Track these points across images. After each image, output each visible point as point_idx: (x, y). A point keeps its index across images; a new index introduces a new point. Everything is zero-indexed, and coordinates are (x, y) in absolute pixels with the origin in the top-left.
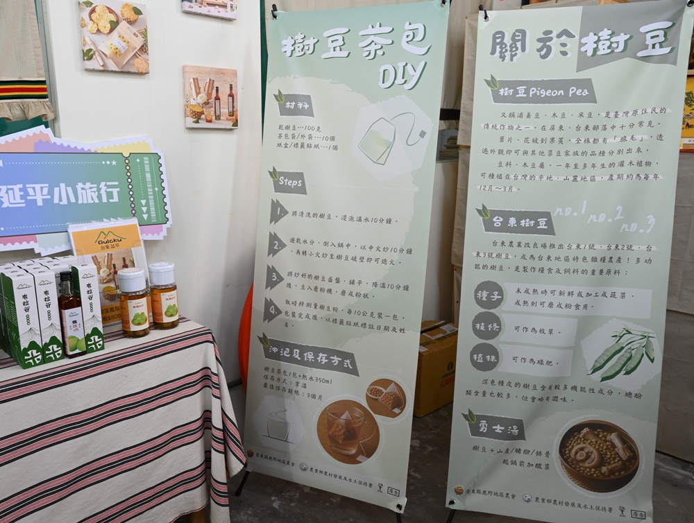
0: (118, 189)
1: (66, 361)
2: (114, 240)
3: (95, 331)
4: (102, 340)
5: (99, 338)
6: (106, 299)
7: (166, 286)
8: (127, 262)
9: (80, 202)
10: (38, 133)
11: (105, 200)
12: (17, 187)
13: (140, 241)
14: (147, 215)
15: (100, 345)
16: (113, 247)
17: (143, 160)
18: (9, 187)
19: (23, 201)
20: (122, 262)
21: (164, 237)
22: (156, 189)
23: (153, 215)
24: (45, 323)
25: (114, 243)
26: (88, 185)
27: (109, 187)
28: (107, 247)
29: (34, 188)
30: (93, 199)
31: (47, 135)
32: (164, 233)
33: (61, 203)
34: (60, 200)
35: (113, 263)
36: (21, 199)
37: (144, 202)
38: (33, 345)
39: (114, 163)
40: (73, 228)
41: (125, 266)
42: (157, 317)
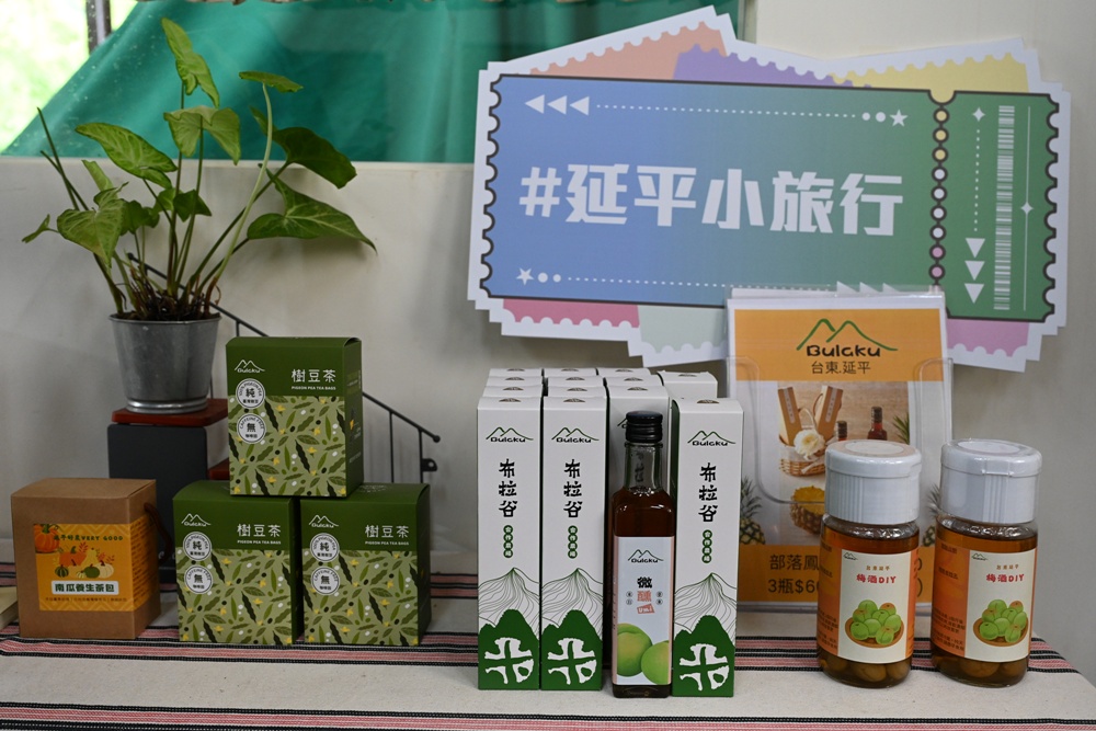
0: (899, 199)
1: (601, 703)
2: (858, 351)
3: (709, 629)
4: (730, 663)
5: (718, 655)
6: (799, 524)
7: (997, 527)
8: (887, 424)
9: (776, 226)
10: (693, 27)
11: (850, 226)
12: (613, 172)
13: (941, 362)
14: (980, 287)
15: (718, 678)
16: (849, 370)
17: (996, 115)
18: (595, 169)
19: (623, 210)
20: (870, 421)
21: (1029, 362)
22: (1027, 208)
23: (1002, 287)
24: (559, 564)
25: (856, 359)
26: (809, 178)
27: (869, 189)
28: (832, 368)
29: (656, 178)
30: (814, 222)
31: (718, 33)
32: (1031, 350)
33: (722, 225)
34: (722, 215)
35: (839, 418)
36: (619, 203)
37: (975, 245)
38: (512, 623)
39: (899, 119)
40: (743, 300)
41: (878, 434)
42: (945, 632)
